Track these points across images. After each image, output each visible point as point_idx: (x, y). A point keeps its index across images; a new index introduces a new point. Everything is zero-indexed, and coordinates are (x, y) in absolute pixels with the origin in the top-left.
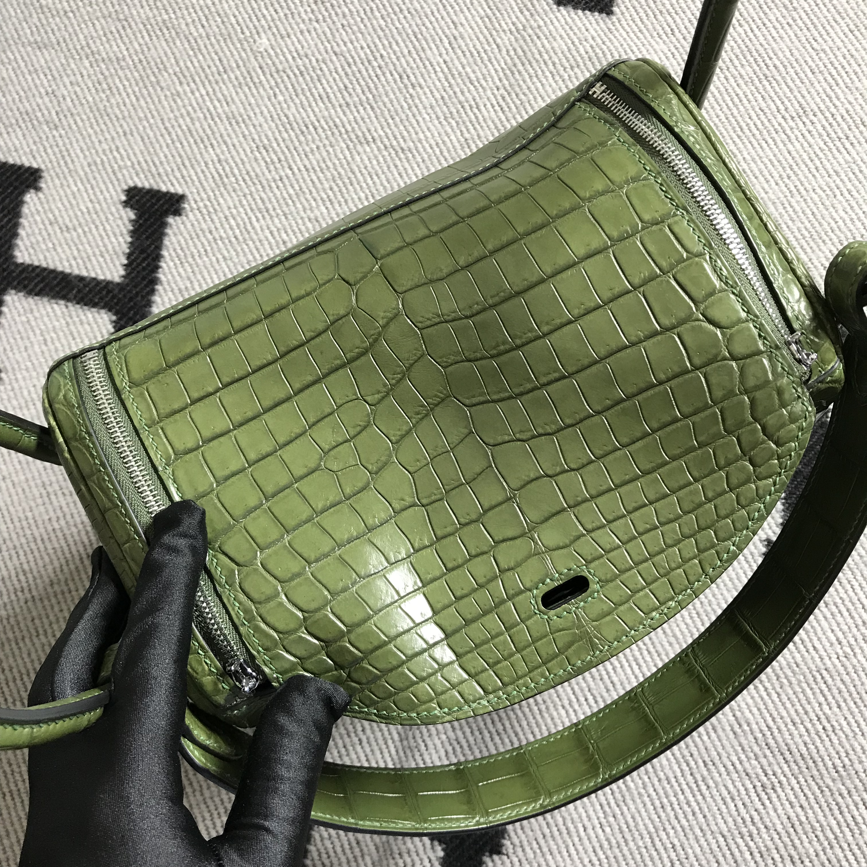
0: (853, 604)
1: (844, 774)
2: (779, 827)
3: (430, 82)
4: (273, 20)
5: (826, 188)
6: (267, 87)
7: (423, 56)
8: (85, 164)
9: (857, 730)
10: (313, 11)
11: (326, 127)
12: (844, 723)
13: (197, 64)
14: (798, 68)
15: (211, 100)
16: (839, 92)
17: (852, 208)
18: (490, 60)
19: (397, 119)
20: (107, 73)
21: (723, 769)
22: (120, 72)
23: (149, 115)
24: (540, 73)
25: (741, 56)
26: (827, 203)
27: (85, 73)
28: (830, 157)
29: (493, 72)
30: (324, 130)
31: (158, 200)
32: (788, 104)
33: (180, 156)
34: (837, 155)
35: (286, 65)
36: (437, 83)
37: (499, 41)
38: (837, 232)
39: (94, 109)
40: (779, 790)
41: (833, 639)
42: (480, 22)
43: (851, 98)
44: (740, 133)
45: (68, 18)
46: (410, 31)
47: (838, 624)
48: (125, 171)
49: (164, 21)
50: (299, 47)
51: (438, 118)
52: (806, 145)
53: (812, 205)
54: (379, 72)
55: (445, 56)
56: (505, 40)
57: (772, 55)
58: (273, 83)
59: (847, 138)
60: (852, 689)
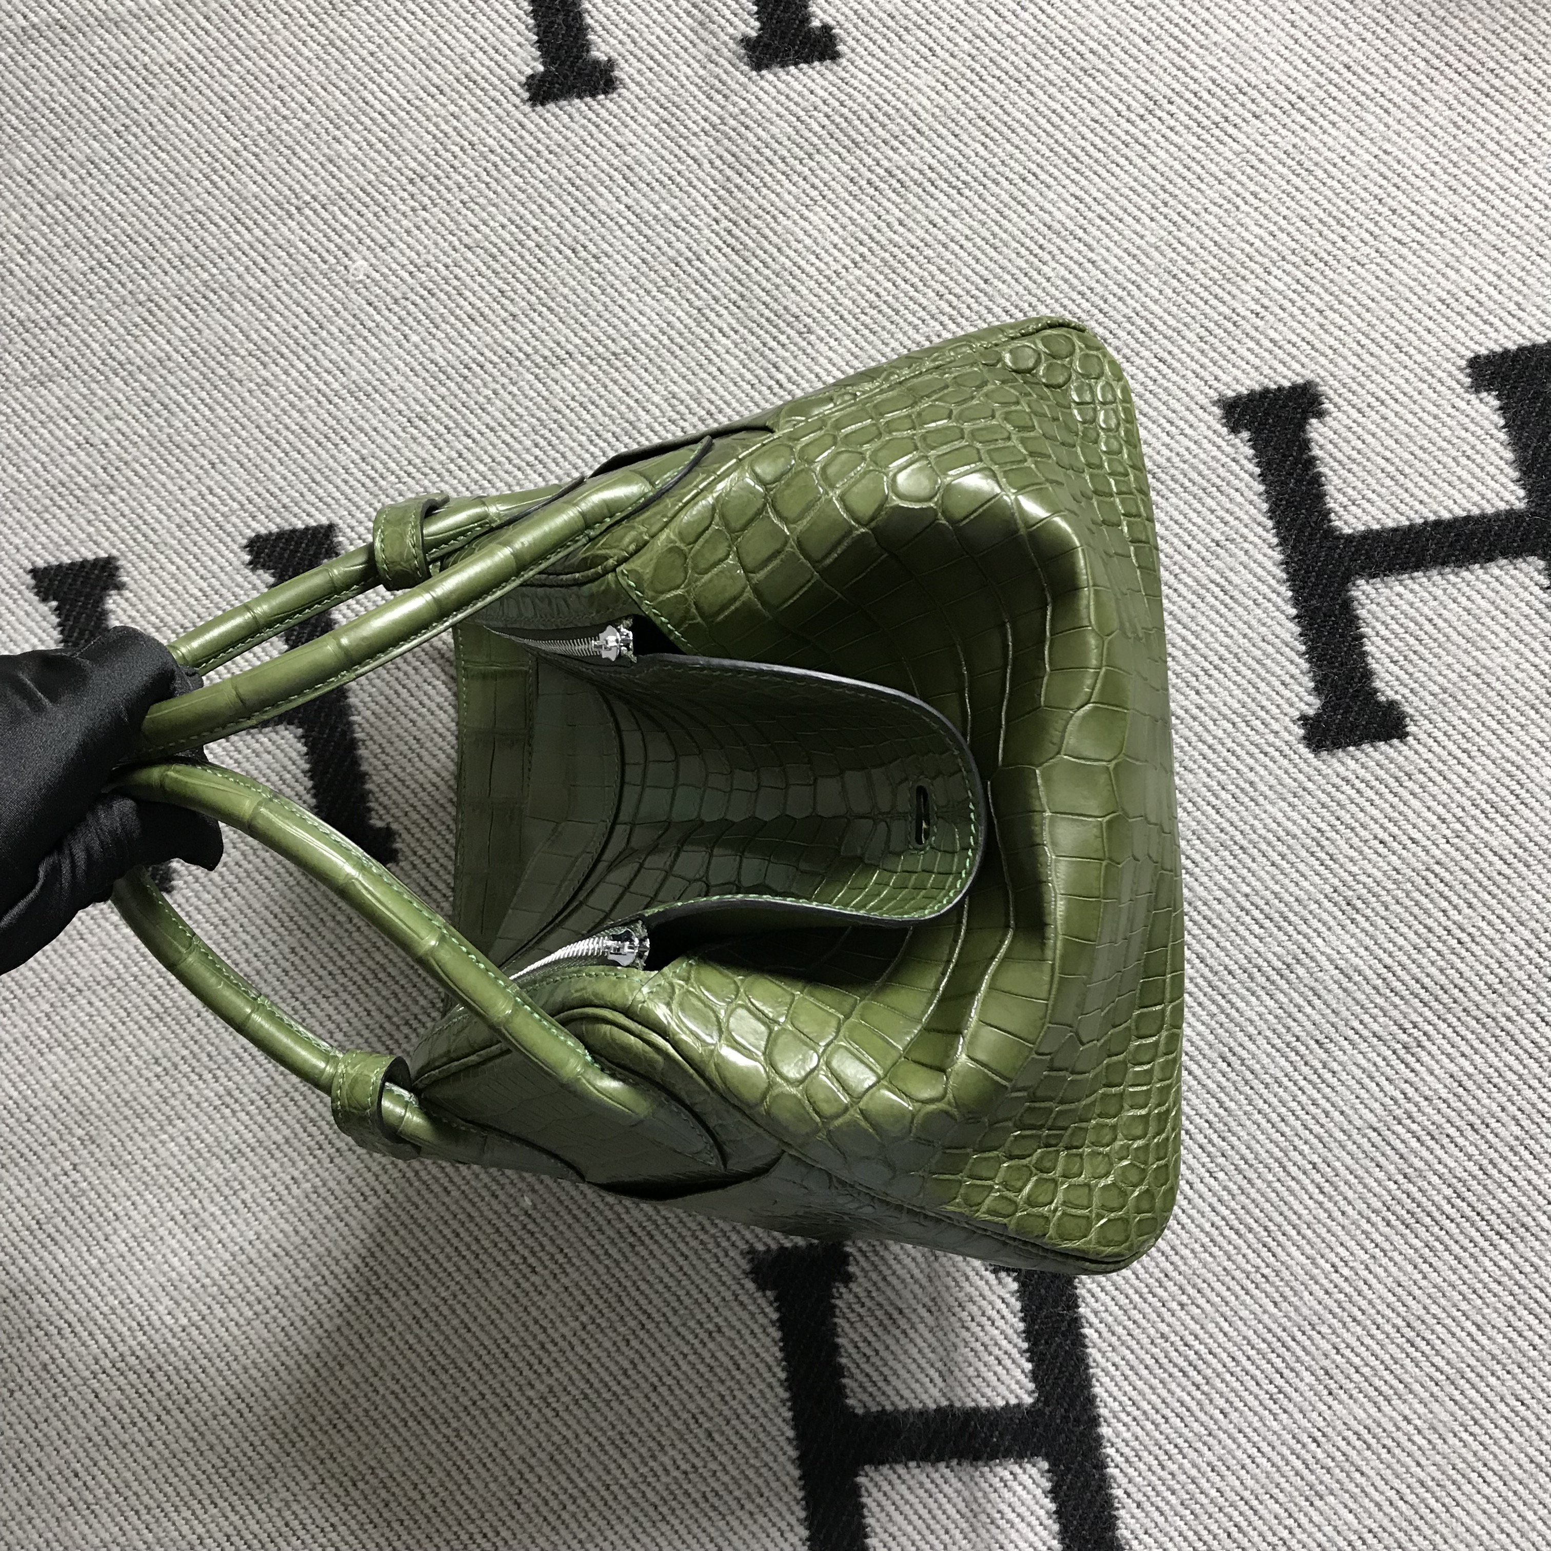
0: (1444, 762)
1: (1504, 990)
2: (1444, 1093)
3: (618, 244)
4: (361, 228)
5: (1221, 201)
6: (389, 328)
7: (593, 209)
8: (173, 528)
9: (1503, 927)
10: (412, 196)
11: (496, 359)
12: (1483, 925)
13: (276, 329)
14: (1125, 43)
15: (317, 375)
16: (1192, 57)
17: (1266, 217)
18: (690, 184)
19: (592, 313)
20: (153, 387)
21: (1345, 1043)
22: (171, 379)
23: (237, 427)
24: (768, 179)
25: (1040, 54)
26: (1230, 221)
27: (120, 396)
28: (1213, 155)
29: (701, 199)
30: (495, 365)
31: (298, 544)
32: (1129, 100)
33: (305, 471)
34: (1221, 148)
35: (404, 288)
36: (629, 242)
37: (693, 151)
38: (1258, 258)
39: (155, 444)
40: (1427, 1044)
41: (1434, 819)
42: (656, 132)
43: (1212, 61)
44: (1077, 165)
45: (66, 325)
46: (562, 180)
47: (1434, 797)
48: (234, 519)
49: (205, 283)
50: (413, 255)
51: (648, 292)
52: (1173, 149)
53: (1210, 232)
54: (541, 254)
55: (625, 199)
56: (701, 146)
57: (1082, 36)
58: (396, 321)
59: (1226, 119)
60: (1480, 876)
